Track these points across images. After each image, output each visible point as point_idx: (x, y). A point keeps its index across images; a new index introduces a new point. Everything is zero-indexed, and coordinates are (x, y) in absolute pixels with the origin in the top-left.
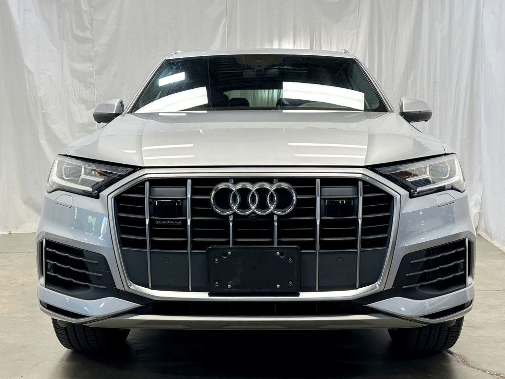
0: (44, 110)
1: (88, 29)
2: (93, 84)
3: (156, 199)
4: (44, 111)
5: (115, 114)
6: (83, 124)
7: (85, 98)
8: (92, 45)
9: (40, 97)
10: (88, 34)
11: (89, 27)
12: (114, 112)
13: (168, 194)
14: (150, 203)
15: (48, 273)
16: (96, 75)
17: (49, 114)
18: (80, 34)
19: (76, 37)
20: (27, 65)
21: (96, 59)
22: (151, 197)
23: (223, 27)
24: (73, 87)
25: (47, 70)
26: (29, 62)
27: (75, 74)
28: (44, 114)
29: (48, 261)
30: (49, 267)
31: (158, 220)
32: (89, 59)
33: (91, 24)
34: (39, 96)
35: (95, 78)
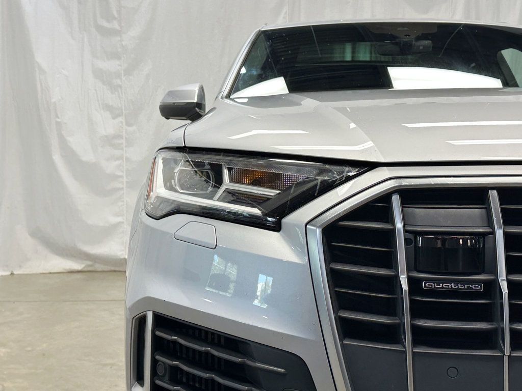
0: (58, 118)
1: (115, 18)
2: (120, 86)
3: (421, 233)
4: (59, 120)
5: (197, 103)
6: (106, 136)
7: (110, 104)
8: (119, 39)
9: (55, 102)
10: (115, 25)
11: (116, 15)
12: (195, 101)
13: (449, 223)
14: (407, 241)
15: (158, 382)
16: (125, 76)
17: (66, 123)
18: (105, 24)
19: (100, 29)
20: (38, 61)
21: (125, 55)
22: (408, 228)
23: (284, 18)
24: (96, 90)
25: (63, 69)
26: (41, 58)
27: (99, 74)
28: (58, 124)
29: (158, 357)
30: (160, 371)
31: (428, 280)
32: (115, 56)
33: (119, 12)
34: (53, 100)
35: (124, 78)
